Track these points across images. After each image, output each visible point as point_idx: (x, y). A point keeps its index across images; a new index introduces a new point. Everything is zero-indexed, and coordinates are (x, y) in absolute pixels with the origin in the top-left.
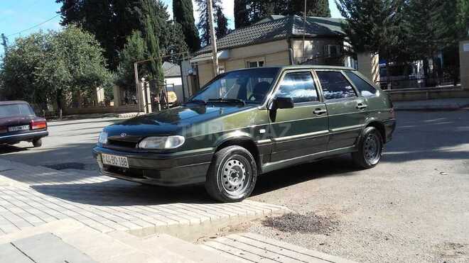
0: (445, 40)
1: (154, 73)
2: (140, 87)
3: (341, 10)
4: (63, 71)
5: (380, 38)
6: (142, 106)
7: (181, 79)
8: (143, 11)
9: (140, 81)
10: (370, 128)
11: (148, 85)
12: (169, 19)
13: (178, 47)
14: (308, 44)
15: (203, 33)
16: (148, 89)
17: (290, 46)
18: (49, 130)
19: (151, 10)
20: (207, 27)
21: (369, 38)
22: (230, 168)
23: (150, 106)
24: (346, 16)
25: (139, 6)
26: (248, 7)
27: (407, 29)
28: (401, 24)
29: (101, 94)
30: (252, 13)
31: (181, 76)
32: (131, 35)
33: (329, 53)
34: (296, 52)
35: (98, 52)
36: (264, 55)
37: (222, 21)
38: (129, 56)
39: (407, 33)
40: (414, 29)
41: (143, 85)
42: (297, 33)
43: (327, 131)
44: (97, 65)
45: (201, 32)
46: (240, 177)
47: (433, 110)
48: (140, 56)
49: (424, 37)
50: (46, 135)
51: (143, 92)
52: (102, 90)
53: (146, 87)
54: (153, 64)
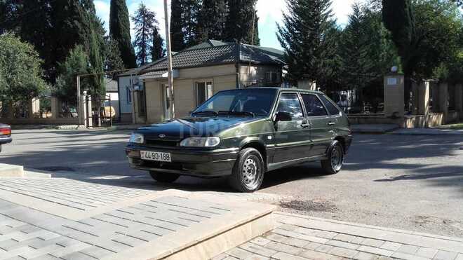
0: (371, 74)
1: (96, 87)
2: (82, 100)
3: (281, 41)
5: (317, 69)
6: (83, 118)
7: (117, 94)
8: (83, 25)
9: (82, 93)
10: (335, 142)
11: (90, 98)
12: (106, 35)
13: (113, 63)
14: (253, 70)
15: (138, 51)
16: (90, 102)
17: (238, 70)
18: (12, 136)
19: (92, 25)
20: (143, 45)
21: (308, 68)
22: (247, 165)
23: (90, 120)
24: (285, 47)
25: (79, 20)
26: (184, 30)
27: (340, 62)
28: (336, 58)
29: (36, 105)
30: (188, 36)
31: (118, 92)
32: (73, 48)
33: (271, 79)
34: (243, 77)
35: (36, 62)
36: (212, 77)
37: (158, 40)
38: (70, 68)
39: (340, 65)
40: (346, 64)
41: (84, 98)
42: (243, 59)
43: (309, 141)
44: (34, 76)
45: (137, 50)
46: (253, 173)
47: (363, 133)
48: (82, 70)
49: (354, 71)
50: (10, 141)
51: (85, 105)
52: (38, 101)
53: (87, 101)
54: (95, 78)
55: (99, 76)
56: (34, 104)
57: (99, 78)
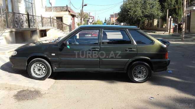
1: (177, 14)
2: (168, 20)
4: (139, 12)
9: (169, 17)
11: (172, 19)
16: (172, 22)
41: (169, 19)
51: (169, 23)
53: (171, 20)
54: (177, 10)
55: (179, 8)
56: (155, 21)
57: (179, 10)
